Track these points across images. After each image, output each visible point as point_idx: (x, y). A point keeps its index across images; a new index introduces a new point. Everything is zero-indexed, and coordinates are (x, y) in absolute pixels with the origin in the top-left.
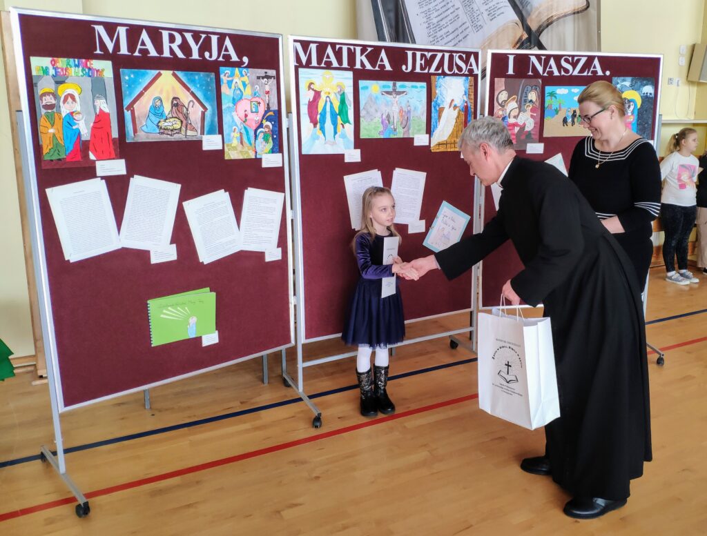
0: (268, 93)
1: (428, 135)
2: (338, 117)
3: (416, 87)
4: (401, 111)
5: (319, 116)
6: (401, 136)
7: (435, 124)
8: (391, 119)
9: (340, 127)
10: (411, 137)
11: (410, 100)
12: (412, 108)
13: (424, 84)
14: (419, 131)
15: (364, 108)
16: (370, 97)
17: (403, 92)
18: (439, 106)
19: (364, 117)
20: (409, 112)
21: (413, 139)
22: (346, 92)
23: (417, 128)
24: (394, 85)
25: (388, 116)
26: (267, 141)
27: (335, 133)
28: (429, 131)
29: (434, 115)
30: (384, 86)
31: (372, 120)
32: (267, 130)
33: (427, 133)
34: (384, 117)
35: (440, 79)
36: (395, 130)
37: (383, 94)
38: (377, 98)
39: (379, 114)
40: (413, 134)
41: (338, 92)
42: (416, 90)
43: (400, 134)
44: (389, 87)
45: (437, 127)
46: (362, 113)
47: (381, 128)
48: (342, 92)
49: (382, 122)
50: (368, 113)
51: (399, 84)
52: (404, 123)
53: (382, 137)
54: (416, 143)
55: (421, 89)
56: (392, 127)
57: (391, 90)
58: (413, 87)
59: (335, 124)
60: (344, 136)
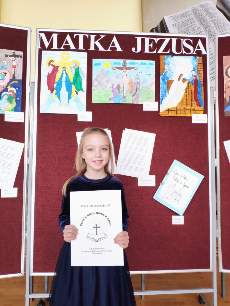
0: (14, 67)
1: (157, 103)
2: (73, 86)
3: (145, 64)
4: (130, 82)
5: (55, 85)
6: (131, 102)
7: (164, 93)
8: (121, 89)
9: (73, 93)
10: (140, 103)
11: (139, 74)
12: (141, 81)
13: (153, 62)
14: (148, 99)
15: (96, 79)
16: (102, 71)
17: (133, 68)
18: (168, 79)
19: (96, 86)
20: (138, 83)
21: (142, 105)
22: (80, 67)
23: (146, 96)
24: (125, 62)
25: (119, 87)
26: (11, 102)
27: (70, 97)
28: (158, 99)
29: (163, 85)
30: (115, 63)
31: (103, 89)
32: (11, 93)
33: (156, 101)
34: (115, 86)
35: (169, 58)
36: (125, 97)
37: (113, 69)
38: (108, 71)
39: (110, 85)
40: (142, 101)
41: (74, 67)
42: (145, 66)
43: (129, 100)
44: (119, 64)
45: (166, 96)
46: (94, 83)
47: (111, 95)
48: (77, 67)
49: (113, 91)
50: (99, 83)
51: (128, 61)
52: (134, 92)
53: (112, 102)
54: (145, 109)
55: (150, 66)
56: (122, 95)
57: (121, 66)
58: (142, 63)
59: (69, 90)
60: (77, 101)
